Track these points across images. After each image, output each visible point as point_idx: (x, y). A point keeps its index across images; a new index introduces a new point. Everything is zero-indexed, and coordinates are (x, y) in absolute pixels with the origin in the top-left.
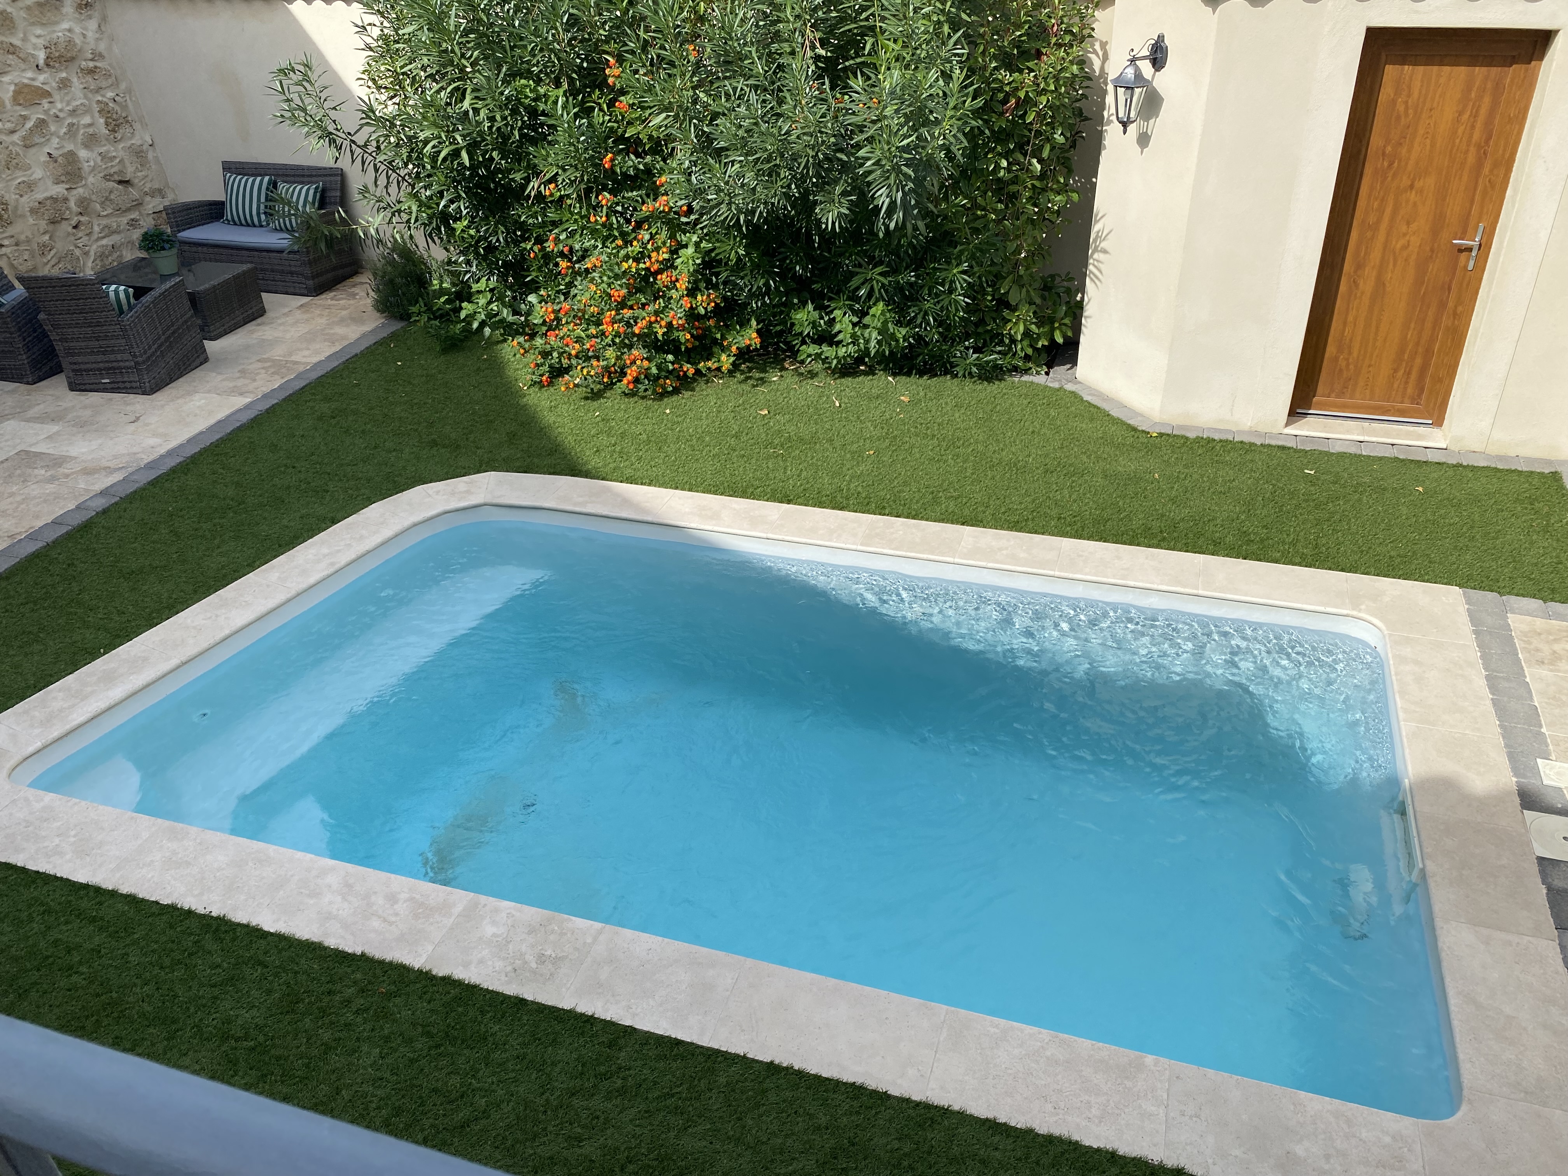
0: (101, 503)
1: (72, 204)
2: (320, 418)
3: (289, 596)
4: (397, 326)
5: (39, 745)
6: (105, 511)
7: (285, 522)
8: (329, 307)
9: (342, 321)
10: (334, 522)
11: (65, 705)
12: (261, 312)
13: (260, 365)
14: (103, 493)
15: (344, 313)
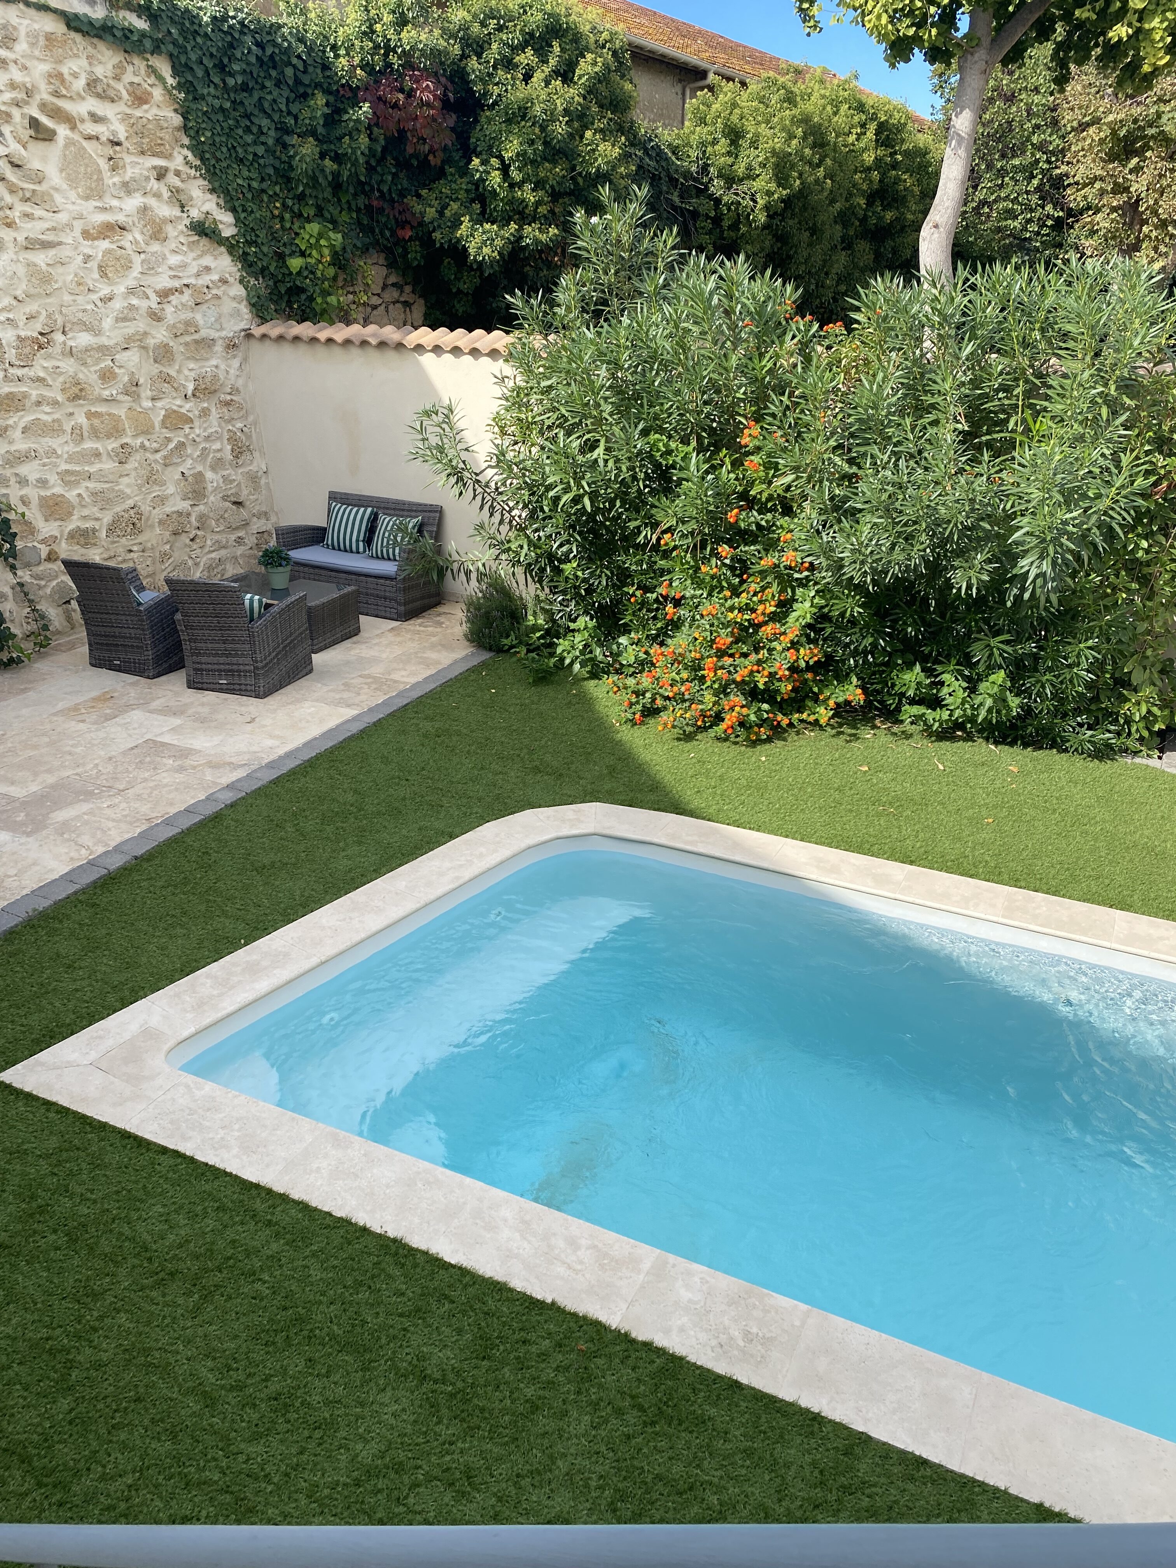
0: (229, 797)
1: (193, 519)
2: (425, 736)
3: (418, 905)
4: (486, 656)
5: (192, 1030)
6: (232, 805)
7: (404, 832)
8: (419, 632)
9: (433, 647)
10: (452, 837)
11: (215, 992)
12: (357, 632)
13: (361, 680)
14: (230, 787)
15: (433, 639)
